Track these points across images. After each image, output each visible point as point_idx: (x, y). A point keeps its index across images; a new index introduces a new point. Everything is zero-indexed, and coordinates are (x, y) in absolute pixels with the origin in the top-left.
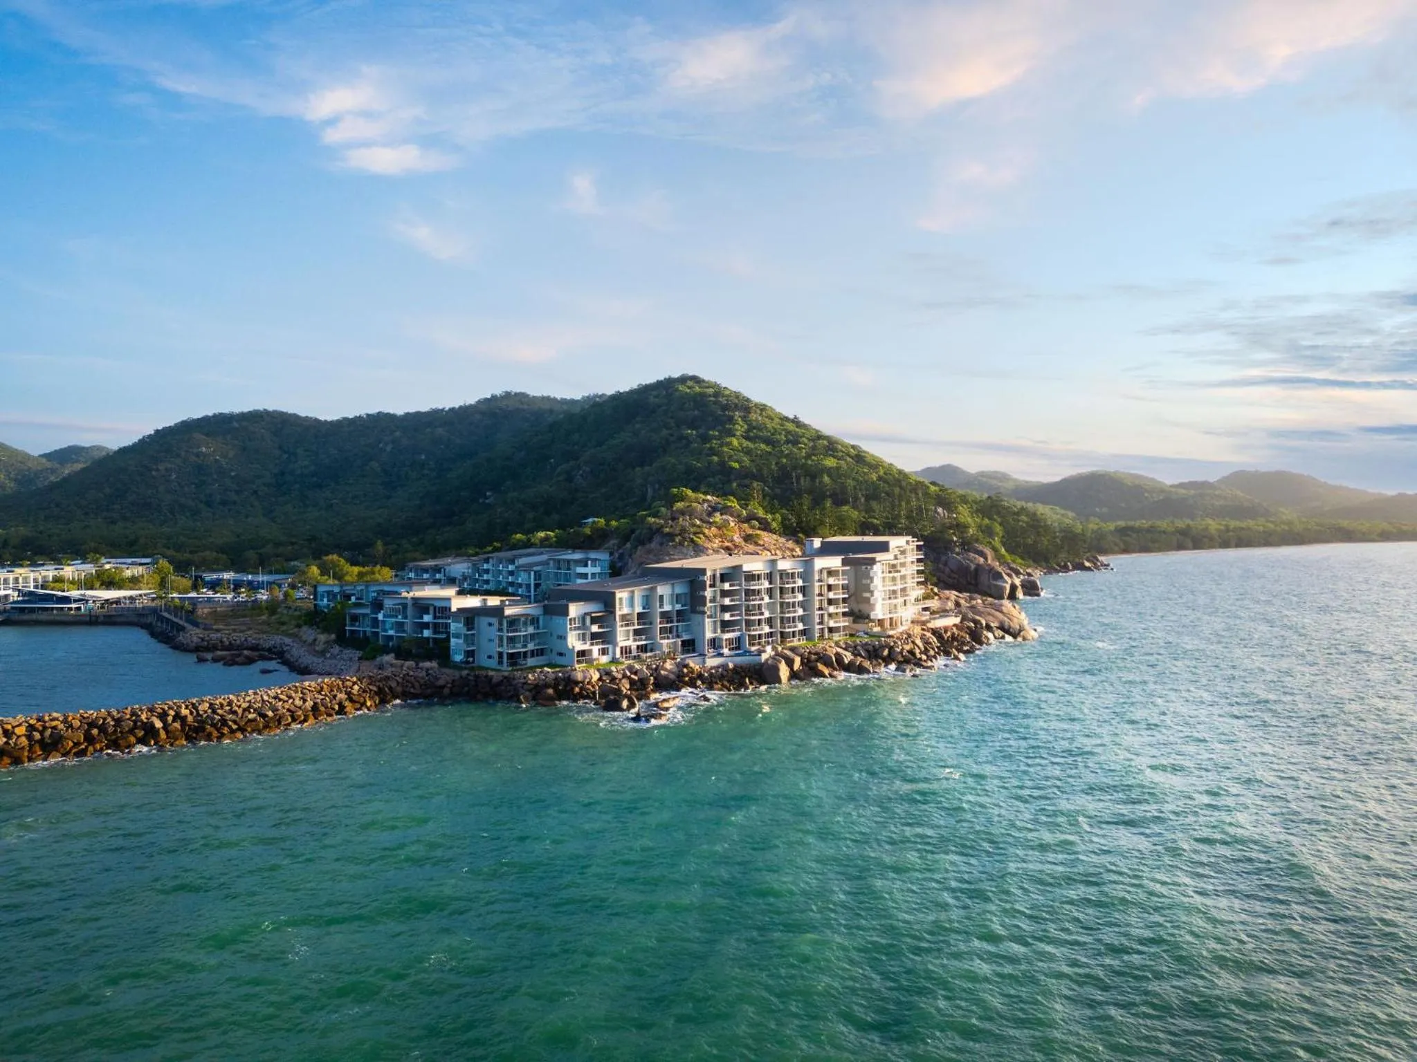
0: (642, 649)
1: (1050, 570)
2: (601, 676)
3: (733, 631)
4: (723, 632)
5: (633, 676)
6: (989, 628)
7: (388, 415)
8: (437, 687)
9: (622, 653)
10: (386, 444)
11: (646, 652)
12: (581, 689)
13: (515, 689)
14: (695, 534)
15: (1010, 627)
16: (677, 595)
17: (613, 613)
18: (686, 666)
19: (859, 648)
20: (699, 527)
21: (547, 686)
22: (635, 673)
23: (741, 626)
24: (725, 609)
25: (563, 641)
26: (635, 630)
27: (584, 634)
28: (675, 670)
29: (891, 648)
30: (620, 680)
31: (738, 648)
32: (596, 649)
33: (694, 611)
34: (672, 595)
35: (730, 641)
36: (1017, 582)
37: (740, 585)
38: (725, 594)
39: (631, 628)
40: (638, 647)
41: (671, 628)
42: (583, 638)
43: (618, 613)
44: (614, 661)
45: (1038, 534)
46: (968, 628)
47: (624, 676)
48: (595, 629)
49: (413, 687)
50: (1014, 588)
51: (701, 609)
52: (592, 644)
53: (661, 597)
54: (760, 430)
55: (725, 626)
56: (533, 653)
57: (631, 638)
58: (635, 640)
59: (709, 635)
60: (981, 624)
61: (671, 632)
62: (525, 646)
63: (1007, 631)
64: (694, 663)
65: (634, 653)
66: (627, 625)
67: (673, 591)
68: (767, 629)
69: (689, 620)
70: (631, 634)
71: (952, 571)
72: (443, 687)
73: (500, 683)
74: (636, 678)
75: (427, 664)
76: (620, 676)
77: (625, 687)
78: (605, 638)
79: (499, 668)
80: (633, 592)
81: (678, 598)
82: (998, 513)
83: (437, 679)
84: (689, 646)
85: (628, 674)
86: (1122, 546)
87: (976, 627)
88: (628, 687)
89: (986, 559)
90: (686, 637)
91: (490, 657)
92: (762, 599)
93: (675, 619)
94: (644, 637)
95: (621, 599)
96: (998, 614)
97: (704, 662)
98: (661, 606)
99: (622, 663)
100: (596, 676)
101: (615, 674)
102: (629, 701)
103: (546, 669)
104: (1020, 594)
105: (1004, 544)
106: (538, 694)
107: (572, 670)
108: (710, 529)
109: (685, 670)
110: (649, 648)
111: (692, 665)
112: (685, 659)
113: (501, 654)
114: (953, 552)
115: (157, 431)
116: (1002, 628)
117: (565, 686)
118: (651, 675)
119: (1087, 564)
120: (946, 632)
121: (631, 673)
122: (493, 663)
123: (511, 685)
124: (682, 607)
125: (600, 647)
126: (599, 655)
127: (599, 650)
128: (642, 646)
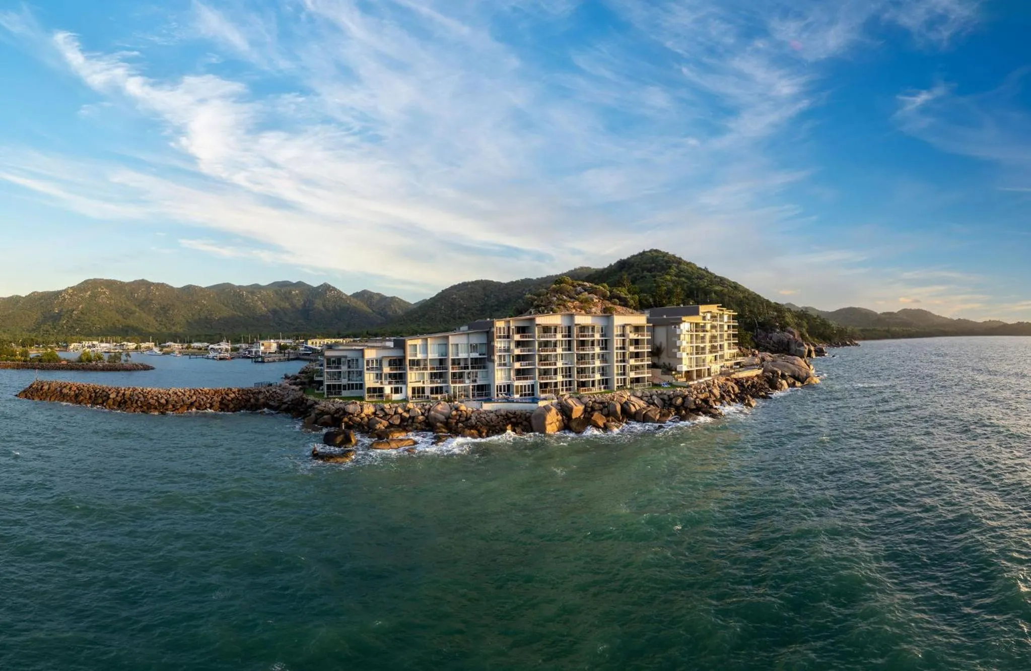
0: (434, 391)
1: (831, 345)
3: (526, 379)
4: (516, 379)
6: (783, 376)
9: (413, 393)
14: (557, 305)
15: (799, 375)
16: (473, 345)
17: (404, 357)
18: (459, 409)
19: (654, 397)
23: (534, 374)
24: (518, 358)
26: (430, 374)
27: (380, 374)
28: (444, 411)
29: (685, 398)
30: (392, 416)
32: (389, 388)
34: (467, 344)
36: (812, 348)
38: (519, 344)
39: (427, 372)
41: (462, 374)
42: (378, 377)
43: (409, 358)
44: (405, 399)
45: (825, 328)
46: (767, 377)
47: (396, 413)
50: (810, 352)
51: (492, 357)
52: (387, 383)
54: (684, 272)
55: (519, 373)
56: (348, 387)
57: (425, 380)
58: (429, 383)
59: (501, 381)
60: (778, 374)
61: (463, 378)
63: (797, 378)
64: (468, 407)
65: (425, 393)
66: (419, 369)
67: (468, 340)
68: (560, 379)
70: (426, 376)
71: (774, 343)
74: (407, 415)
78: (396, 379)
80: (426, 340)
81: (472, 347)
82: (806, 318)
84: (478, 391)
86: (863, 336)
87: (773, 376)
88: (398, 423)
89: (794, 336)
90: (478, 383)
92: (555, 351)
93: (470, 366)
94: (438, 380)
95: (413, 346)
96: (791, 366)
97: (482, 407)
98: (456, 353)
100: (372, 410)
104: (813, 355)
105: (807, 332)
108: (573, 303)
109: (457, 413)
111: (466, 408)
114: (775, 331)
116: (793, 377)
117: (339, 415)
118: (422, 414)
119: (848, 343)
120: (747, 381)
124: (480, 355)
125: (393, 386)
126: (392, 392)
127: (392, 388)
128: (437, 388)
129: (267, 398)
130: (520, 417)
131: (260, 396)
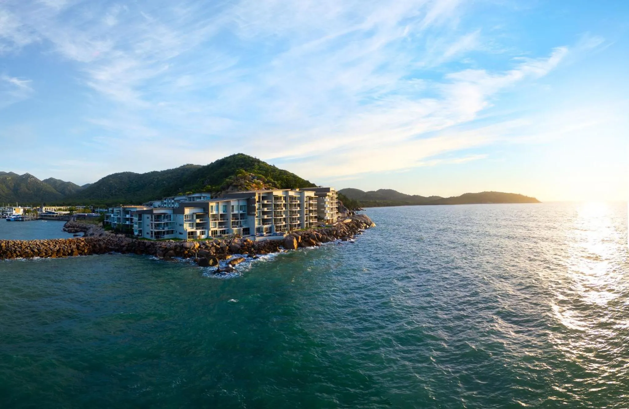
0: (223, 232)
2: (200, 245)
3: (268, 224)
4: (263, 224)
5: (217, 246)
7: (156, 172)
8: (121, 246)
9: (212, 234)
10: (155, 179)
11: (225, 234)
12: (189, 252)
13: (155, 250)
14: (247, 186)
15: (368, 222)
16: (241, 206)
17: (208, 213)
18: (246, 241)
20: (248, 183)
21: (171, 249)
22: (219, 244)
23: (272, 221)
24: (264, 213)
25: (182, 227)
26: (219, 222)
27: (193, 224)
28: (240, 243)
29: (337, 231)
30: (210, 247)
31: (270, 232)
32: (198, 232)
33: (249, 214)
34: (238, 206)
35: (267, 229)
37: (272, 202)
38: (264, 206)
39: (217, 222)
40: (221, 231)
41: (237, 222)
42: (192, 226)
43: (210, 213)
44: (208, 238)
46: (355, 223)
47: (213, 246)
48: (198, 221)
49: (111, 245)
51: (253, 213)
52: (197, 229)
53: (233, 206)
54: (263, 168)
55: (264, 221)
56: (168, 232)
57: (217, 227)
58: (219, 228)
59: (257, 226)
61: (237, 224)
62: (163, 229)
64: (250, 239)
65: (219, 234)
66: (215, 220)
67: (239, 203)
68: (284, 223)
69: (246, 219)
70: (217, 224)
72: (123, 246)
73: (149, 246)
74: (219, 247)
75: (120, 235)
76: (210, 246)
77: (212, 252)
78: (203, 226)
79: (151, 239)
80: (218, 203)
81: (241, 208)
83: (122, 242)
84: (247, 231)
85: (215, 244)
88: (214, 251)
90: (245, 227)
91: (148, 233)
92: (282, 209)
93: (240, 218)
94: (224, 226)
95: (212, 206)
96: (363, 218)
97: (255, 239)
98: (233, 211)
99: (212, 239)
100: (197, 245)
101: (208, 245)
102: (213, 260)
103: (171, 240)
106: (166, 252)
107: (184, 242)
108: (253, 184)
109: (245, 243)
110: (226, 232)
111: (249, 240)
112: (245, 237)
113: (152, 232)
115: (102, 178)
116: (365, 223)
117: (180, 250)
118: (227, 245)
119: (359, 209)
120: (350, 224)
121: (217, 244)
122: (149, 237)
123: (154, 248)
124: (243, 212)
125: (201, 230)
126: (200, 234)
127: (200, 232)
128: (223, 230)
129: (106, 244)
130: (278, 243)
131: (101, 243)
